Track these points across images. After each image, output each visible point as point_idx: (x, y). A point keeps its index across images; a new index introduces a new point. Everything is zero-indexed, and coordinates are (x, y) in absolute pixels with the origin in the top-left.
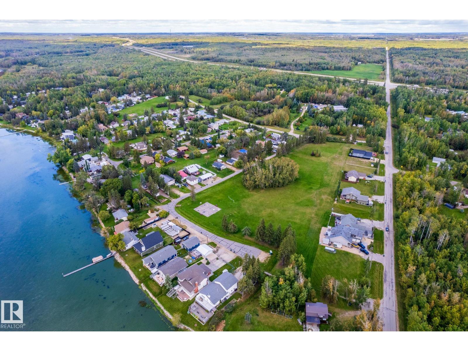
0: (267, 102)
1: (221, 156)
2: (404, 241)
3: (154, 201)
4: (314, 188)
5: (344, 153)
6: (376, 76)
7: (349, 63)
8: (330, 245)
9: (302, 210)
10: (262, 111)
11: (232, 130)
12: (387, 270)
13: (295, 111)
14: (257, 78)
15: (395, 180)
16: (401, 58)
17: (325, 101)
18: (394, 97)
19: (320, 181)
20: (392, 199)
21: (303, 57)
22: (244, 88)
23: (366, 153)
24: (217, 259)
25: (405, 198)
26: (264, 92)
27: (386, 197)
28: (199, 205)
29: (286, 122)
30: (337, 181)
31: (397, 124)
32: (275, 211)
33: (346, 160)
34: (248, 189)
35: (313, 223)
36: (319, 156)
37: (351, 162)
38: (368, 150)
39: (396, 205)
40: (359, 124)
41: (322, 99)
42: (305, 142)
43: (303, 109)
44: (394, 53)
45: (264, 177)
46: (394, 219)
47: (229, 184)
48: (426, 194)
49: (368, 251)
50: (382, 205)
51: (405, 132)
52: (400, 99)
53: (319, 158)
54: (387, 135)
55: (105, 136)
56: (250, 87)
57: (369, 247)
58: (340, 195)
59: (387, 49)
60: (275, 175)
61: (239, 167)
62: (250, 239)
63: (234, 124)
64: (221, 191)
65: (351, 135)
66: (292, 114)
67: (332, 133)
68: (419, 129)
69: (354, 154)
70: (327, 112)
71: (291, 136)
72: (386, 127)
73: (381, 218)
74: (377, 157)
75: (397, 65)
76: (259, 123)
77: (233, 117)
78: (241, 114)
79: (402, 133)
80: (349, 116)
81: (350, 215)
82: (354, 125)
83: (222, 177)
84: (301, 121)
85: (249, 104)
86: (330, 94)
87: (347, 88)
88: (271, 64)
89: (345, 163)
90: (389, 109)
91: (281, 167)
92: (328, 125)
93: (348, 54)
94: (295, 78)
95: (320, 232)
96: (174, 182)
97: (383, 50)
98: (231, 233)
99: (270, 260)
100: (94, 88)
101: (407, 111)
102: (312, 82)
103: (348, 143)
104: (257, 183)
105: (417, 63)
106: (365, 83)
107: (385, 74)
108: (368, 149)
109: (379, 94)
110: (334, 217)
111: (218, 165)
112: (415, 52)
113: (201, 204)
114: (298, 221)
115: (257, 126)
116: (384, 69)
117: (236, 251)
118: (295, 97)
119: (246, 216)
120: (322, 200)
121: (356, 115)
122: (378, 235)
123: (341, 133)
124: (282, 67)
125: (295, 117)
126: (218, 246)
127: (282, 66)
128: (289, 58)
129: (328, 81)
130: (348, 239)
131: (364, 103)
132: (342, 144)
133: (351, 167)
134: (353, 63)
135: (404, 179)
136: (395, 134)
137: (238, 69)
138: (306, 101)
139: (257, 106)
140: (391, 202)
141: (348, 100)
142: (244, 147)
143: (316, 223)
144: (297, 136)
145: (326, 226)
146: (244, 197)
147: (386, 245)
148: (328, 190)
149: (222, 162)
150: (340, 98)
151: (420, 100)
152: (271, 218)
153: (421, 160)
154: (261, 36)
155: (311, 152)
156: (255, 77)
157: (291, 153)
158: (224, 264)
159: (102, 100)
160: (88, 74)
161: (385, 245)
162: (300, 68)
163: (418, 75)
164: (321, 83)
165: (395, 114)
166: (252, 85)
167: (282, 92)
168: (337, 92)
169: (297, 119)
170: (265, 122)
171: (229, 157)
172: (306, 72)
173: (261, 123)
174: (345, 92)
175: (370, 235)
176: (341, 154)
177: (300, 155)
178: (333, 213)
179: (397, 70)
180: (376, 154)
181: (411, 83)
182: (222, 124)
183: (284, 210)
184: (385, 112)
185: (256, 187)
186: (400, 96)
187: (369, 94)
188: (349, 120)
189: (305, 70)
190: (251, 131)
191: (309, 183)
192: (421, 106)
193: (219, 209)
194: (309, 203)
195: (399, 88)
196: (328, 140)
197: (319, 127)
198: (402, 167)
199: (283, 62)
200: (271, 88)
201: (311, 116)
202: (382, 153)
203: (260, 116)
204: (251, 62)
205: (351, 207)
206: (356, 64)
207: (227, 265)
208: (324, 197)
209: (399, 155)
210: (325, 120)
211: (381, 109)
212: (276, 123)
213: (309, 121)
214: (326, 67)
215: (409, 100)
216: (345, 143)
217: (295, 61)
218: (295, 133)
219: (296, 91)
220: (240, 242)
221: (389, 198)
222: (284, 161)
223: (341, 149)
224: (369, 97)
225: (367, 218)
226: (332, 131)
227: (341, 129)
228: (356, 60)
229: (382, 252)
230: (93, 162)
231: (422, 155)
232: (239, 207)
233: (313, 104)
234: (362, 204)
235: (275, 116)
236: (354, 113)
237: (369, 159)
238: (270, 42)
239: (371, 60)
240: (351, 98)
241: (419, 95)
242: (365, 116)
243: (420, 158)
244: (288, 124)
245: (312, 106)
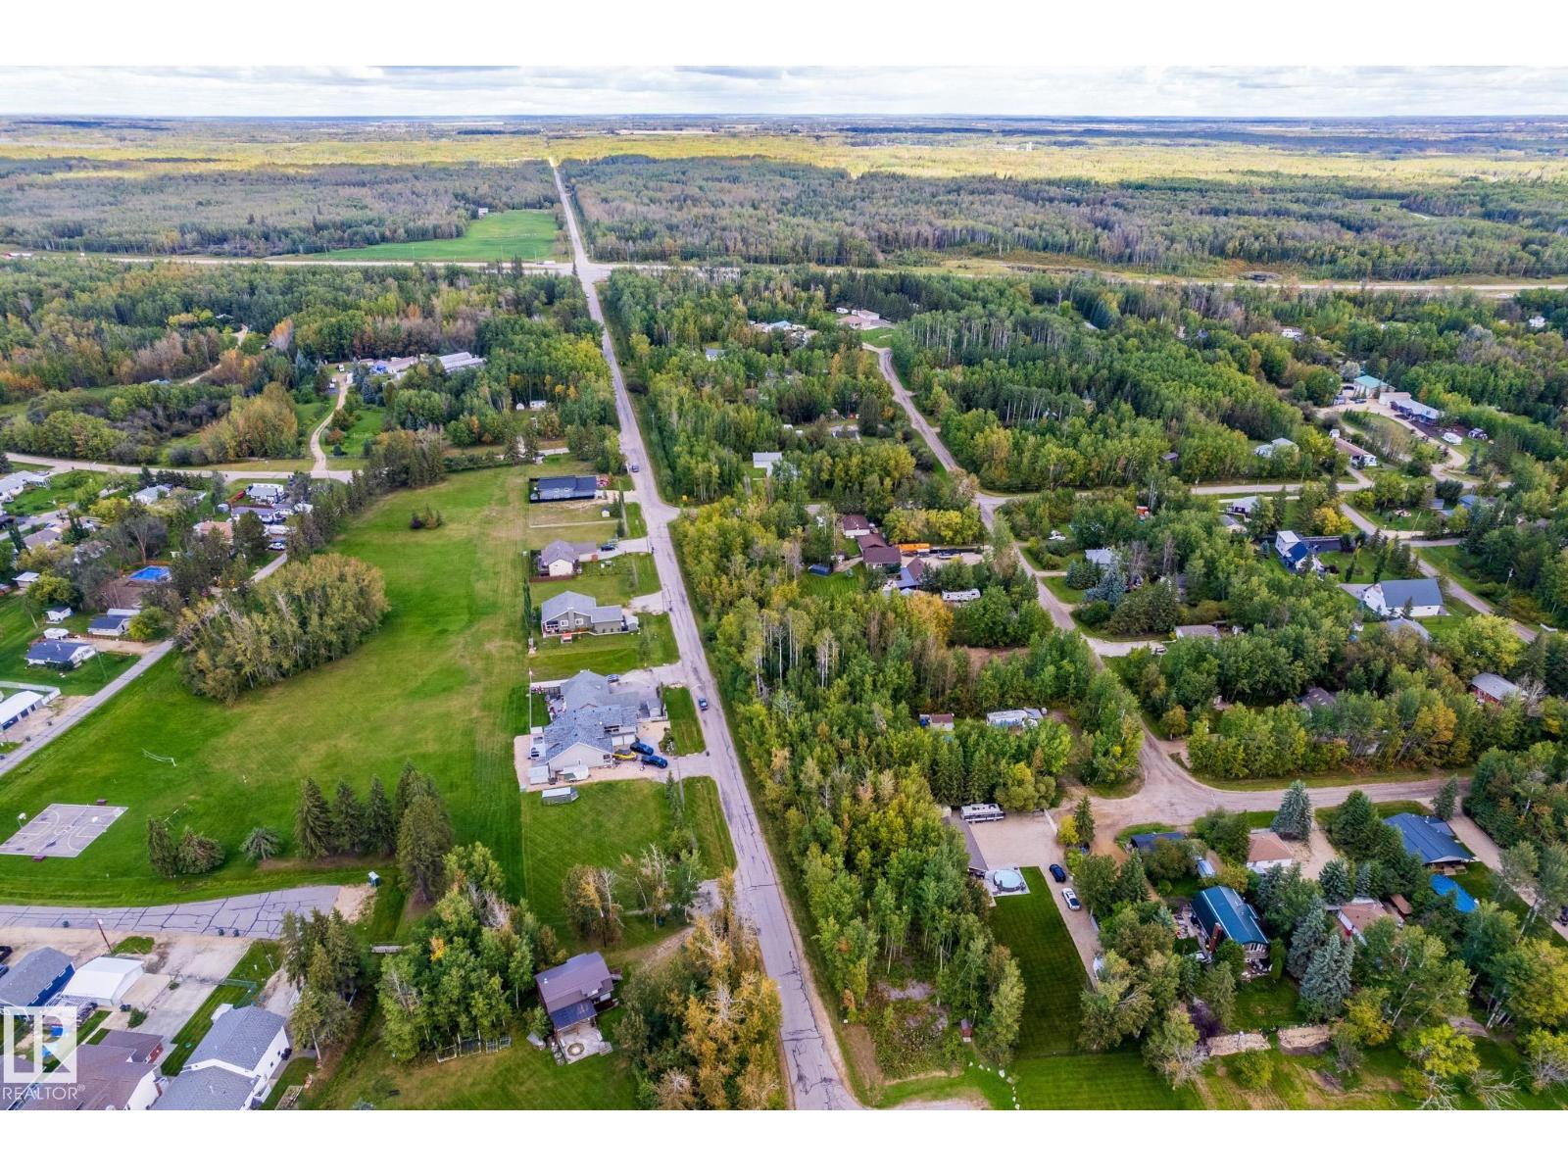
0: (193, 381)
1: (54, 615)
2: (745, 693)
4: (451, 628)
5: (512, 497)
6: (544, 248)
7: (448, 213)
8: (552, 781)
9: (435, 707)
10: (183, 416)
11: (73, 506)
12: (726, 787)
13: (314, 396)
14: (120, 296)
15: (678, 541)
16: (598, 187)
17: (406, 347)
18: (612, 304)
19: (464, 602)
20: (684, 593)
21: (283, 207)
22: (71, 339)
23: (577, 484)
24: (174, 986)
25: (716, 581)
26: (170, 345)
27: (667, 594)
28: (17, 826)
29: (289, 436)
30: (516, 585)
31: (640, 381)
32: (346, 743)
33: (526, 517)
34: (218, 700)
35: (481, 735)
36: (439, 524)
37: (542, 519)
38: (582, 471)
39: (700, 606)
40: (534, 399)
41: (396, 342)
42: (378, 491)
43: (337, 384)
44: (577, 173)
45: (266, 639)
46: (705, 646)
47: (132, 706)
48: (762, 553)
49: (665, 757)
50: (663, 619)
51: (666, 398)
52: (627, 308)
53: (438, 532)
54: (622, 418)
56: (99, 332)
57: (664, 745)
58: (538, 627)
59: (553, 163)
60: (303, 623)
61: (153, 631)
62: (283, 865)
63: (75, 481)
64: (106, 743)
65: (520, 439)
66: (301, 407)
67: (459, 443)
68: (699, 383)
69: (545, 494)
70: (423, 378)
71: (322, 481)
72: (612, 393)
73: (671, 654)
74: (611, 486)
75: (595, 211)
76: (184, 460)
77: (62, 456)
78: (97, 441)
79: (660, 404)
80: (497, 380)
81: (586, 675)
82: (520, 407)
83: (92, 693)
84: (342, 424)
85: (119, 398)
86: (414, 322)
87: (464, 294)
88: (162, 239)
89: (526, 526)
90: (606, 339)
91: (318, 593)
92: (438, 419)
93: (441, 186)
94: (276, 282)
95: (512, 757)
97: (541, 167)
98: (201, 875)
99: (377, 903)
101: (657, 340)
102: (341, 290)
103: (517, 464)
104: (247, 669)
105: (646, 201)
106: (517, 273)
107: (567, 239)
108: (580, 470)
109: (566, 301)
110: (541, 697)
111: (53, 653)
112: (629, 167)
113: (24, 822)
114: (432, 747)
115: (181, 472)
116: (561, 224)
117: (241, 926)
118: (297, 347)
119: (242, 794)
120: (488, 657)
121: (517, 373)
122: (676, 704)
123: (487, 437)
124: (213, 248)
125: (319, 415)
126: (158, 941)
127: (213, 241)
128: (229, 214)
129: (396, 279)
130: (601, 744)
131: (530, 332)
132: (498, 470)
133: (548, 535)
134: (462, 211)
135: (698, 530)
136: (642, 411)
137: (18, 267)
138: (340, 355)
139: (156, 398)
140: (684, 602)
141: (479, 333)
142: (149, 557)
143: (491, 734)
144: (345, 476)
145: (524, 731)
146: (214, 733)
147: (705, 722)
148: (501, 622)
149: (71, 636)
150: (451, 328)
151: (680, 305)
152: (336, 770)
153: (726, 468)
154: (82, 131)
155: (409, 518)
156: (108, 294)
157: (342, 537)
158: (207, 992)
161: (702, 725)
162: (286, 243)
163: (655, 233)
164: (376, 288)
165: (626, 355)
166: (104, 325)
167: (242, 335)
168: (438, 310)
169: (328, 420)
170: (210, 453)
171: (94, 611)
172: (311, 256)
173: (194, 459)
174: (463, 307)
175: (655, 712)
176: (504, 501)
177: (375, 538)
178: (534, 685)
179: (597, 224)
180: (606, 478)
181: (645, 257)
182: (16, 492)
183: (374, 730)
184: (598, 350)
185: (247, 686)
186: (625, 298)
187: (536, 303)
188: (500, 393)
189: (308, 251)
190: (162, 496)
191: (433, 618)
192: (685, 320)
193: (118, 812)
194: (452, 680)
195: (617, 276)
196: (452, 468)
197: (411, 432)
198: (685, 497)
199: (211, 227)
200: (191, 326)
201: (371, 401)
202: (622, 471)
203: (179, 435)
204: (69, 236)
205: (579, 649)
206: (474, 216)
207: (220, 988)
208: (492, 646)
209: (669, 466)
210: (423, 408)
211: (585, 345)
212: (255, 448)
213: (372, 418)
214: (377, 235)
215: (651, 307)
216: (509, 465)
217: (258, 219)
218: (335, 468)
219: (295, 327)
220: (248, 892)
221: (677, 593)
222: (323, 568)
223: (502, 487)
224: (541, 313)
225: (635, 668)
226: (455, 437)
227: (482, 426)
228: (473, 205)
229: (700, 746)
231: (726, 453)
232: (202, 774)
233: (370, 363)
234: (608, 633)
235: (241, 422)
236: (509, 370)
237: (592, 497)
238: (130, 153)
239: (517, 200)
240: (487, 325)
241: (672, 289)
242: (544, 373)
243: (721, 462)
244: (299, 443)
245: (367, 370)
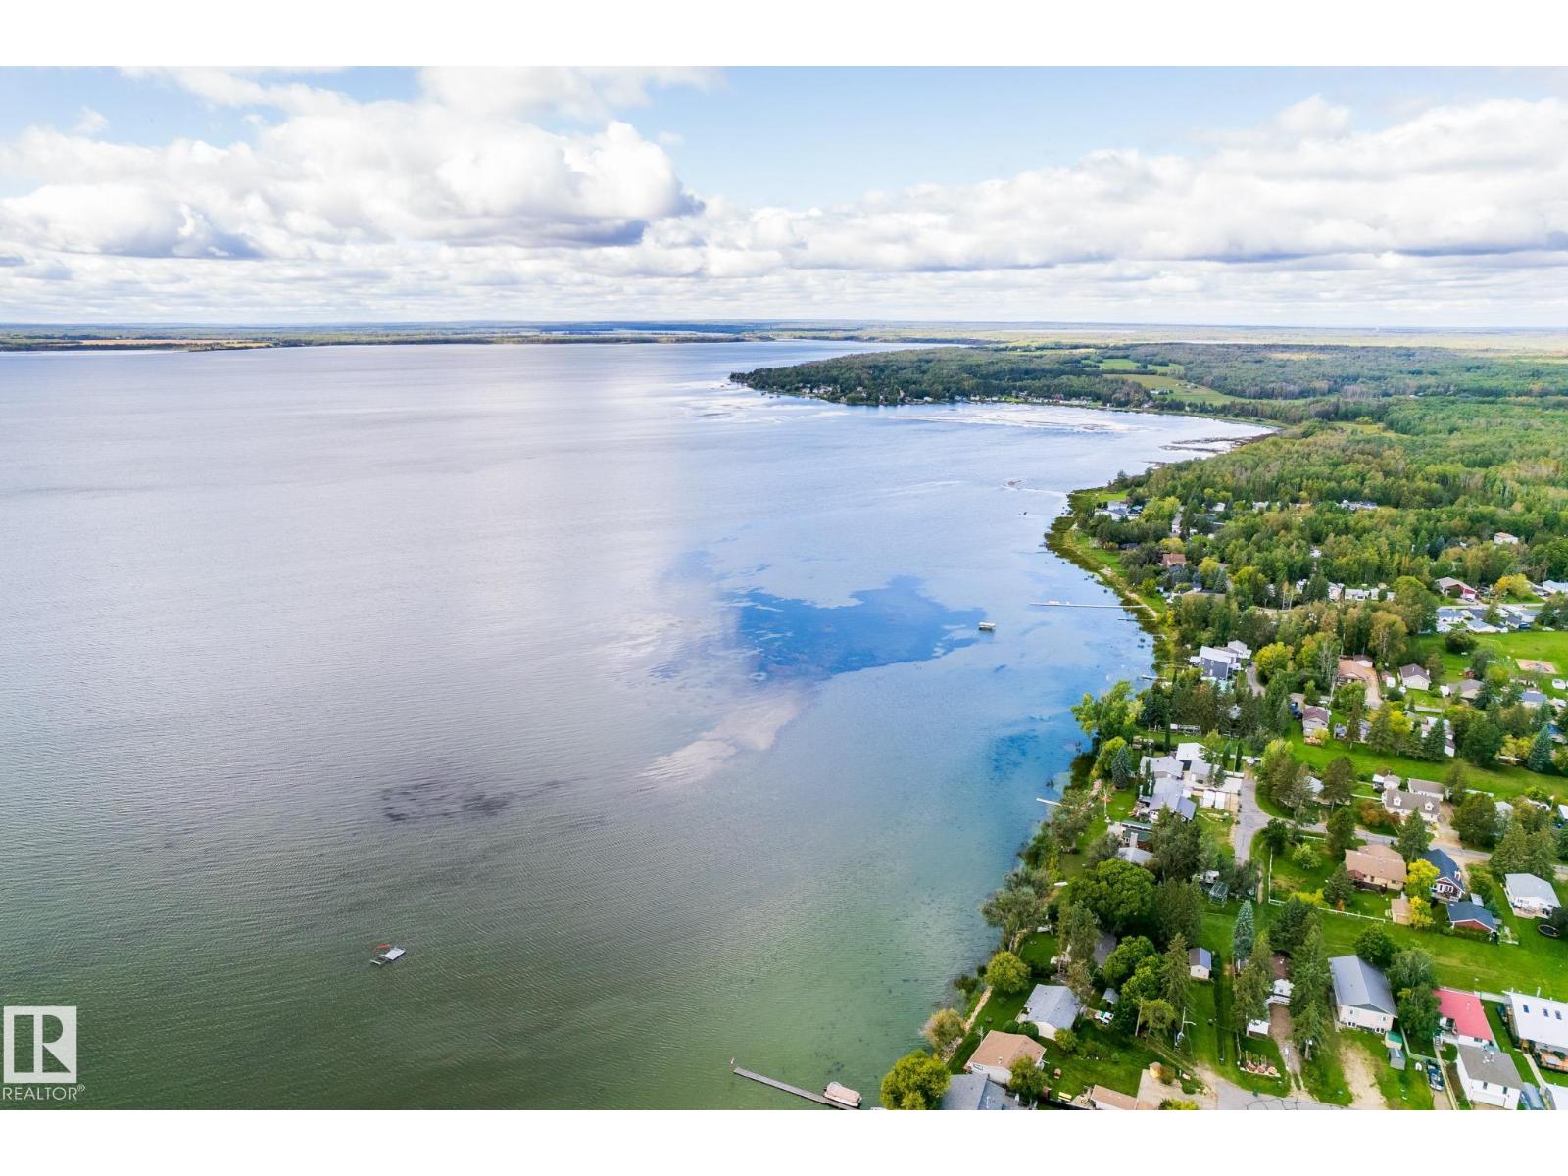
55: (1336, 705)
100: (1479, 527)
159: (1462, 574)
160: (1505, 474)
230: (1194, 777)
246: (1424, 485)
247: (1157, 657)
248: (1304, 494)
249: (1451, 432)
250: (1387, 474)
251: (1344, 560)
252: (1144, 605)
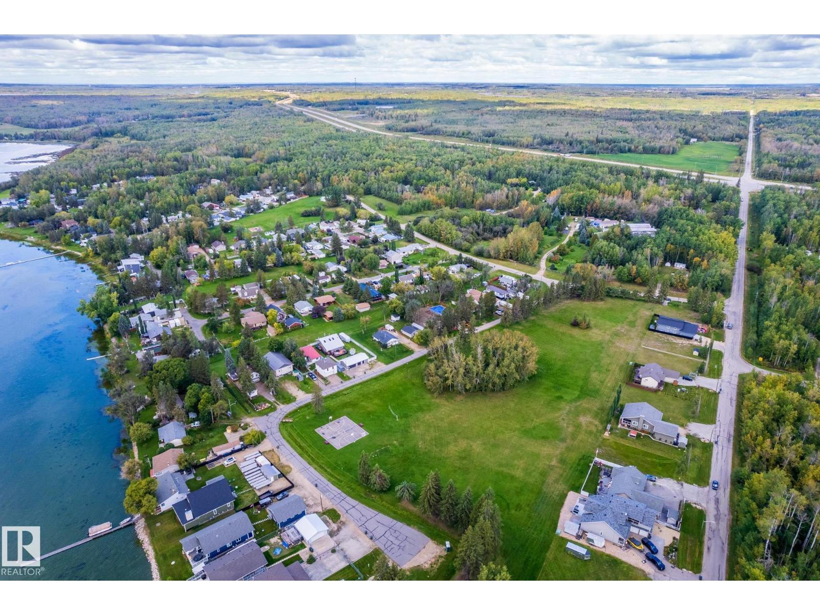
0: (504, 212)
1: (394, 319)
2: (751, 548)
3: (243, 406)
4: (566, 397)
5: (639, 322)
6: (724, 166)
7: (672, 140)
8: (579, 537)
9: (533, 446)
10: (491, 230)
11: (426, 265)
13: (555, 232)
14: (493, 166)
15: (742, 394)
16: (778, 130)
17: (615, 214)
18: (757, 209)
19: (581, 383)
20: (732, 433)
21: (586, 129)
22: (464, 185)
23: (684, 326)
24: (333, 551)
25: (760, 438)
26: (501, 193)
27: (718, 429)
28: (328, 421)
29: (531, 253)
30: (617, 383)
31: (757, 264)
32: (477, 447)
33: (642, 338)
34: (431, 391)
35: (550, 479)
36: (588, 327)
37: (653, 343)
38: (691, 318)
39: (741, 451)
40: (678, 262)
41: (610, 210)
42: (563, 296)
43: (570, 228)
44: (766, 121)
45: (462, 370)
46: (733, 483)
47: (397, 377)
48: (811, 432)
49: (665, 562)
50: (707, 448)
51: (773, 284)
52: (767, 213)
53: (585, 332)
54: (735, 287)
55: (196, 267)
56: (476, 182)
57: (669, 550)
58: (617, 418)
59: (752, 113)
60: (487, 365)
61: (424, 341)
62: (412, 508)
63: (434, 253)
64: (378, 394)
65: (659, 285)
66: (547, 237)
67: (620, 279)
68: (804, 277)
69: (660, 327)
70: (615, 236)
71: (536, 281)
72: (733, 270)
73: (702, 478)
74: (707, 335)
75: (769, 145)
76: (480, 254)
77: (435, 239)
78: (449, 236)
79: (766, 287)
80: (658, 246)
81: (632, 469)
82: (668, 264)
83: (387, 364)
84: (562, 253)
85: (467, 215)
86: (626, 201)
87: (661, 189)
88: (524, 141)
89: (639, 345)
90: (744, 233)
92: (613, 262)
93: (673, 123)
94: (563, 167)
95: (562, 504)
96: (292, 369)
97: (744, 116)
98: (375, 491)
99: (443, 563)
100: (204, 178)
101: (781, 238)
102: (594, 176)
103: (651, 302)
104: (449, 382)
105: (811, 141)
106: (700, 179)
107: (742, 162)
108: (689, 317)
109: (724, 202)
110: (598, 469)
111: (382, 338)
112: (807, 118)
113: (331, 421)
114: (519, 473)
115: (475, 259)
116: (741, 152)
117: (377, 535)
118: (558, 204)
119: (415, 452)
120: (578, 426)
121: (672, 244)
122: (691, 522)
123: (639, 280)
124: (545, 147)
125: (553, 244)
126: (342, 519)
127: (546, 143)
128: (557, 132)
129: (626, 174)
130: (621, 527)
131: (691, 220)
132: (637, 303)
133: (650, 355)
134: (680, 140)
135: (760, 393)
136: (752, 286)
137: (463, 149)
138: (578, 212)
139: (482, 220)
140: (729, 441)
141: (660, 214)
142: (442, 300)
143: (557, 481)
144: (548, 282)
145: (577, 490)
146: (420, 409)
147: (709, 549)
148: (594, 404)
149: (394, 330)
150: (645, 207)
151: (810, 217)
152: (464, 462)
153: (804, 348)
154: (519, 90)
155: (572, 320)
156: (489, 165)
157: (532, 318)
158: (343, 564)
159: (210, 200)
160: (200, 152)
161: (705, 550)
162: (579, 148)
163: (810, 164)
164: (612, 178)
165: (754, 244)
166: (480, 179)
167: (537, 193)
168: (642, 195)
169: (555, 249)
170: (492, 253)
171: (408, 322)
172: (589, 155)
173: (485, 254)
174: (657, 197)
175: (672, 520)
176: (632, 324)
177: (549, 324)
178: (596, 459)
179: (767, 154)
180: (706, 327)
181: (796, 180)
182: (410, 253)
183: (495, 446)
184: (734, 239)
185: (447, 390)
186: (768, 207)
187: (704, 201)
188: (657, 255)
189: (588, 153)
190: (461, 270)
191: (558, 386)
192: (811, 229)
193: (364, 434)
194: (551, 433)
195: (768, 191)
196: (610, 294)
197: (595, 266)
198: (761, 359)
199: (547, 137)
200: (516, 185)
201: (583, 242)
202: (720, 325)
203: (485, 239)
204: (489, 137)
205: (638, 446)
206: (687, 143)
207: (349, 567)
208: (584, 420)
209: (757, 332)
210: (607, 254)
211: (726, 234)
212: (512, 256)
213: (579, 252)
214: (627, 148)
215: (786, 216)
216: (644, 301)
217: (570, 135)
218: (547, 276)
219: (562, 193)
220: (388, 515)
221: (726, 431)
223: (635, 314)
224: (704, 207)
225: (671, 477)
226: (619, 275)
227: (638, 273)
228: (687, 136)
229: (696, 567)
230: (159, 318)
231: (808, 337)
232: (406, 431)
233: (592, 219)
234: (663, 441)
235: (511, 241)
236: (668, 241)
237: (691, 338)
238: (533, 100)
239: (718, 135)
240: (667, 210)
241: (808, 205)
242: (690, 248)
243: (801, 343)
244: (536, 257)
245: (588, 224)
246: (170, 163)
247: (97, 274)
248: (115, 177)
249: (164, 137)
250: (151, 161)
251: (159, 204)
252: (69, 251)
